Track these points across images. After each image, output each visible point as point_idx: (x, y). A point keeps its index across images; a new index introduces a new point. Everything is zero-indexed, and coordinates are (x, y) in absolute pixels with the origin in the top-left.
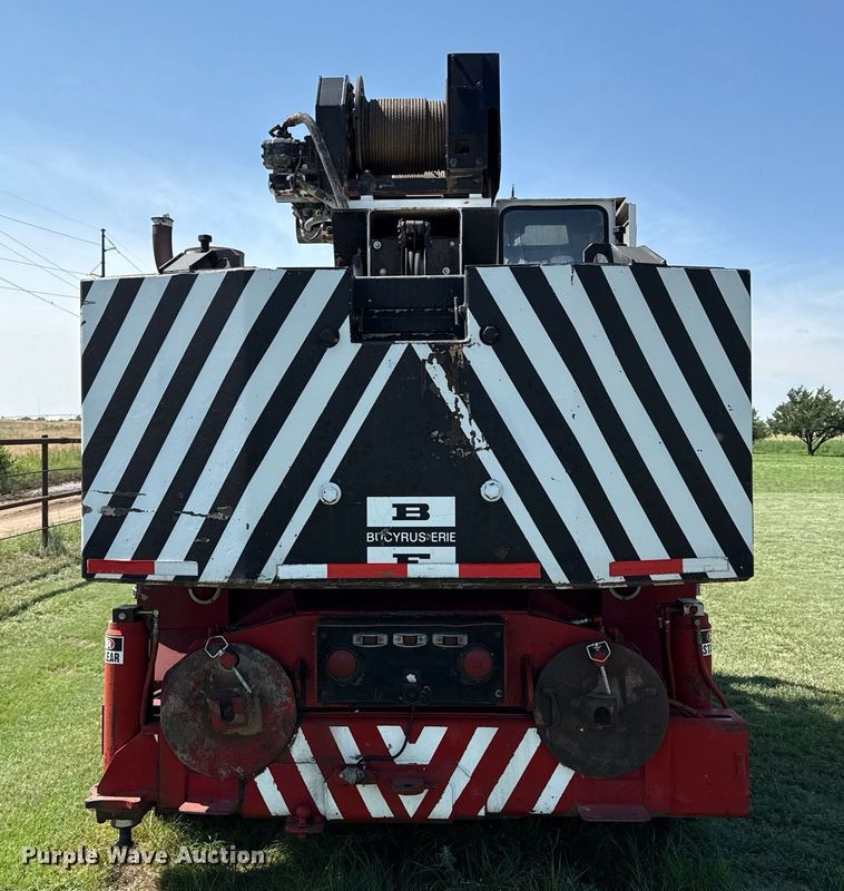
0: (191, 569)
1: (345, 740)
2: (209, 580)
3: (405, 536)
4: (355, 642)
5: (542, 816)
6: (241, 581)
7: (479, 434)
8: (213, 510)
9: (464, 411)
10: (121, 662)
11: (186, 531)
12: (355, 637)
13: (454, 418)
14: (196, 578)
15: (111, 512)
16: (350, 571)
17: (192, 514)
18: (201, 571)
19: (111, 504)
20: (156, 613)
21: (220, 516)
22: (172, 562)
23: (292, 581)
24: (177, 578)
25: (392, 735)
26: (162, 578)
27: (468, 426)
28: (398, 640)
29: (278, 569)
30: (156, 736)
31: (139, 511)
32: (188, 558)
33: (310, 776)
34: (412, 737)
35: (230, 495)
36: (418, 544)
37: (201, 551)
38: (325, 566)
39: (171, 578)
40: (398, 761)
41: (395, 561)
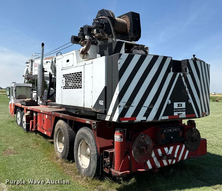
0: (145, 118)
1: (159, 151)
2: (148, 121)
3: (179, 110)
4: (165, 132)
5: (185, 160)
6: (155, 120)
7: (188, 91)
8: (150, 106)
9: (186, 86)
10: (122, 141)
11: (143, 110)
12: (165, 131)
13: (185, 88)
14: (146, 120)
15: (126, 107)
16: (171, 117)
17: (145, 107)
18: (147, 119)
19: (126, 105)
20: (126, 129)
21: (151, 107)
22: (140, 118)
23: (163, 120)
24: (141, 121)
25: (166, 149)
26: (138, 121)
27: (187, 89)
28: (170, 130)
29: (162, 118)
30: (129, 157)
31: (133, 106)
32: (144, 116)
33: (155, 159)
34: (169, 149)
35: (153, 103)
36: (181, 111)
37: (147, 115)
38: (168, 116)
39: (140, 121)
40: (167, 154)
41: (178, 115)
